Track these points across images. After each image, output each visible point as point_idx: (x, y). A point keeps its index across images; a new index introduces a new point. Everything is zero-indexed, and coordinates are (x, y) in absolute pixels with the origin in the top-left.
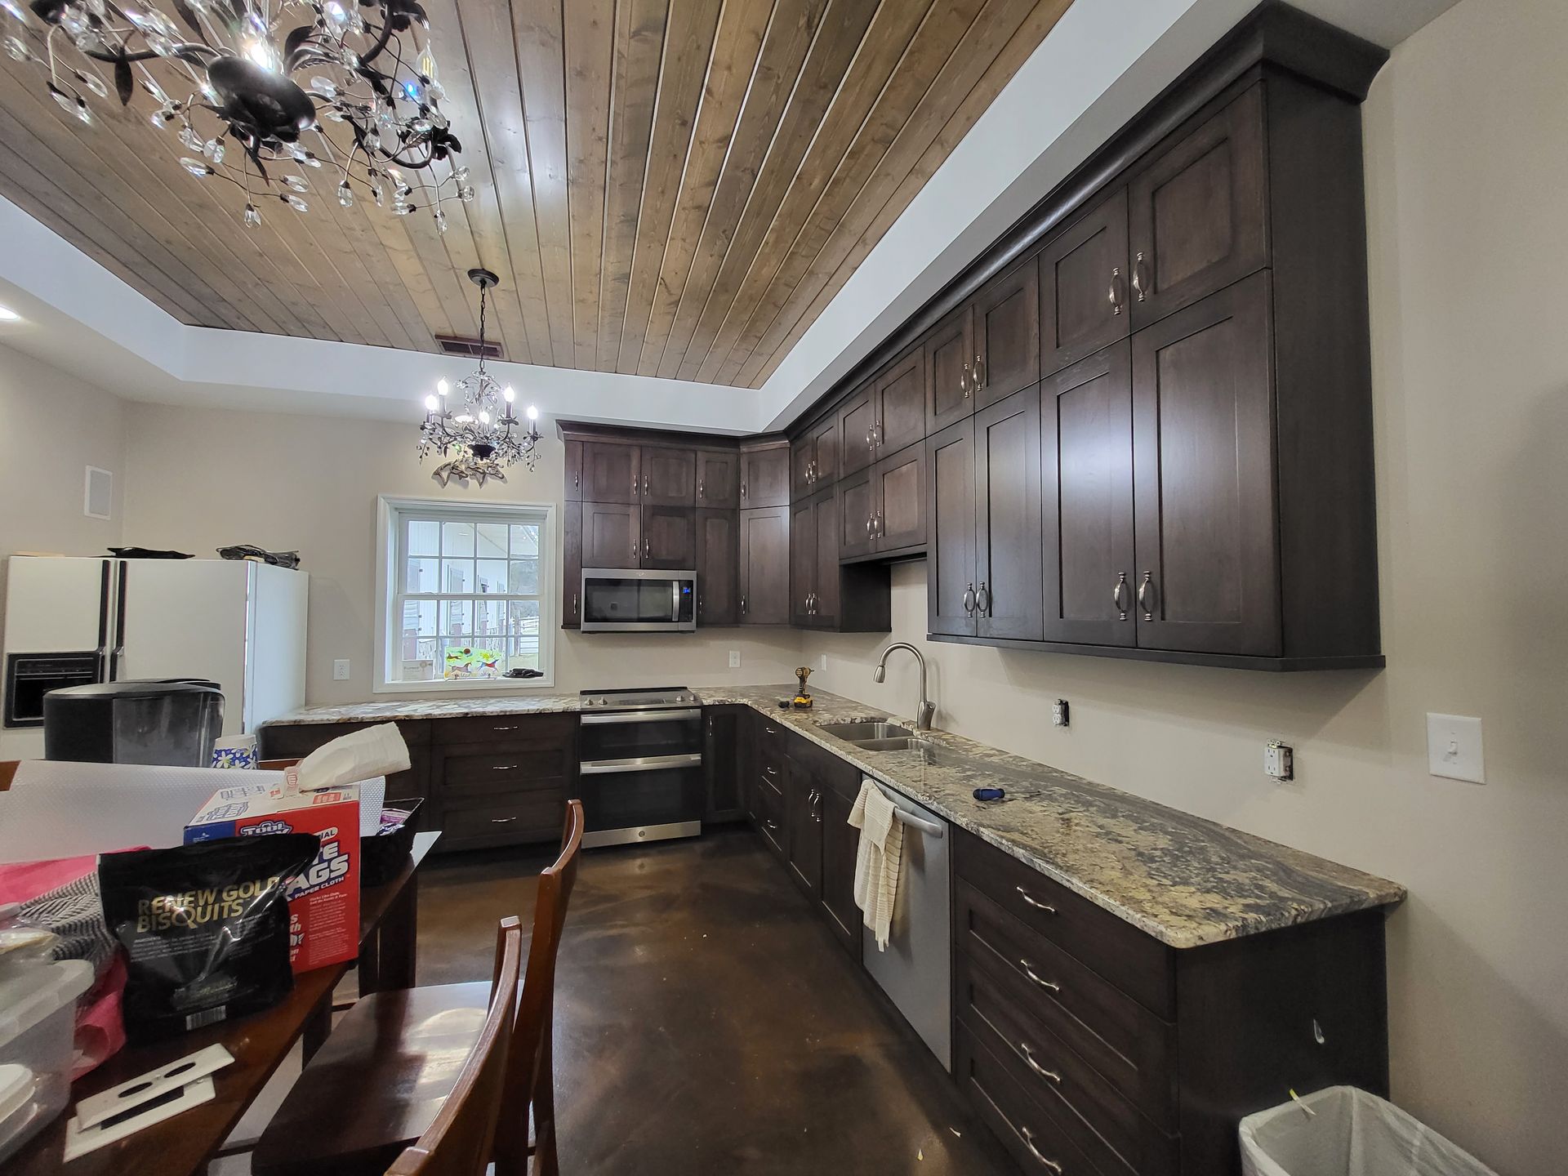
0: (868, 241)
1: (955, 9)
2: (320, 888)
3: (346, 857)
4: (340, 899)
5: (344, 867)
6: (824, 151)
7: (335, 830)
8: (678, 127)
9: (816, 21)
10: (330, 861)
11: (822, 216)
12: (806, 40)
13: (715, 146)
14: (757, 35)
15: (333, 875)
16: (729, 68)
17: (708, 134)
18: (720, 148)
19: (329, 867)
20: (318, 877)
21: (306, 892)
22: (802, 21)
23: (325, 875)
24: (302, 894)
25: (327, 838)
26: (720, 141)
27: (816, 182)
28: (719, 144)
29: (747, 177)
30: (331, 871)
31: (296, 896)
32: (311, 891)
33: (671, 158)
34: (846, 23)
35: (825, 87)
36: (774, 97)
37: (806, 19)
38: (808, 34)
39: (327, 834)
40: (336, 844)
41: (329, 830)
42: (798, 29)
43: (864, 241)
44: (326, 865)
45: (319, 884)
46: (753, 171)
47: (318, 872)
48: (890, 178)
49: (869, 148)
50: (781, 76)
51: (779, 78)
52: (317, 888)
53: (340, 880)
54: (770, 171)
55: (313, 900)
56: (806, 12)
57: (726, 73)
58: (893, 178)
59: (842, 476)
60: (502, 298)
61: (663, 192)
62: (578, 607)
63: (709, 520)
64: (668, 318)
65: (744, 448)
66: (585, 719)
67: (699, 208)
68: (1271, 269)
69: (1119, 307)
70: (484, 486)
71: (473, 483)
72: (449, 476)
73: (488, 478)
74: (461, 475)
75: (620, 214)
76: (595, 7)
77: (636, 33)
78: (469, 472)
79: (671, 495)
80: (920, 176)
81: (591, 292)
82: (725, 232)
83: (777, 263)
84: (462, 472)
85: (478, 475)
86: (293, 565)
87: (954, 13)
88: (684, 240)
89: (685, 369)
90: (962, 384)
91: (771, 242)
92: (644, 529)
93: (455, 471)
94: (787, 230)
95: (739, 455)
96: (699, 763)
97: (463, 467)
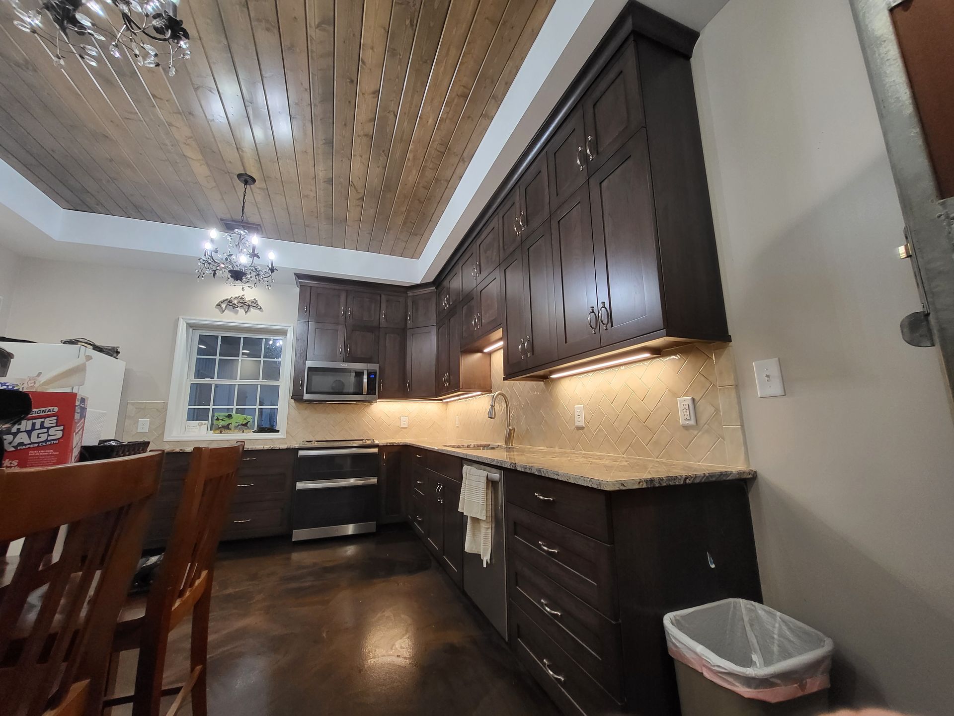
0: (465, 160)
1: (487, 18)
2: (39, 446)
3: (62, 428)
4: (53, 455)
5: (60, 434)
6: (432, 100)
7: (56, 409)
8: (348, 84)
9: (415, 22)
10: (49, 428)
11: (437, 143)
12: (411, 32)
13: (371, 96)
14: (385, 29)
15: (50, 438)
16: (372, 48)
17: (367, 88)
18: (374, 97)
19: (47, 432)
20: (38, 437)
21: (27, 446)
22: (408, 22)
23: (44, 437)
24: (24, 447)
25: (49, 413)
26: (374, 93)
27: (430, 121)
28: (373, 95)
29: (392, 116)
30: (49, 435)
31: (19, 448)
32: (31, 446)
33: (348, 102)
34: (432, 24)
35: (426, 62)
36: (399, 67)
37: (410, 20)
38: (412, 29)
39: (49, 411)
40: (55, 418)
41: (51, 408)
42: (406, 26)
43: (463, 160)
44: (45, 430)
45: (39, 443)
46: (394, 113)
47: (39, 434)
48: (470, 119)
49: (456, 101)
50: (401, 54)
51: (400, 55)
52: (36, 445)
53: (55, 442)
54: (403, 113)
55: (31, 453)
56: (409, 17)
57: (371, 51)
58: (473, 120)
59: (461, 299)
60: (259, 194)
61: (345, 125)
62: (302, 385)
63: (388, 335)
64: (359, 209)
65: (410, 294)
66: (301, 453)
67: (366, 135)
68: (646, 128)
69: (582, 167)
70: (248, 313)
71: (241, 311)
72: (226, 307)
73: (252, 309)
74: (234, 307)
75: (323, 138)
76: (294, 9)
77: (318, 26)
78: (240, 305)
79: (364, 319)
80: (487, 118)
81: (311, 190)
82: (383, 151)
83: (416, 173)
84: (235, 304)
85: (245, 307)
86: (115, 355)
87: (487, 20)
88: (361, 156)
89: (373, 245)
90: (515, 229)
91: (411, 159)
92: (348, 338)
93: (230, 304)
94: (419, 151)
95: (407, 297)
96: (376, 483)
97: (236, 302)
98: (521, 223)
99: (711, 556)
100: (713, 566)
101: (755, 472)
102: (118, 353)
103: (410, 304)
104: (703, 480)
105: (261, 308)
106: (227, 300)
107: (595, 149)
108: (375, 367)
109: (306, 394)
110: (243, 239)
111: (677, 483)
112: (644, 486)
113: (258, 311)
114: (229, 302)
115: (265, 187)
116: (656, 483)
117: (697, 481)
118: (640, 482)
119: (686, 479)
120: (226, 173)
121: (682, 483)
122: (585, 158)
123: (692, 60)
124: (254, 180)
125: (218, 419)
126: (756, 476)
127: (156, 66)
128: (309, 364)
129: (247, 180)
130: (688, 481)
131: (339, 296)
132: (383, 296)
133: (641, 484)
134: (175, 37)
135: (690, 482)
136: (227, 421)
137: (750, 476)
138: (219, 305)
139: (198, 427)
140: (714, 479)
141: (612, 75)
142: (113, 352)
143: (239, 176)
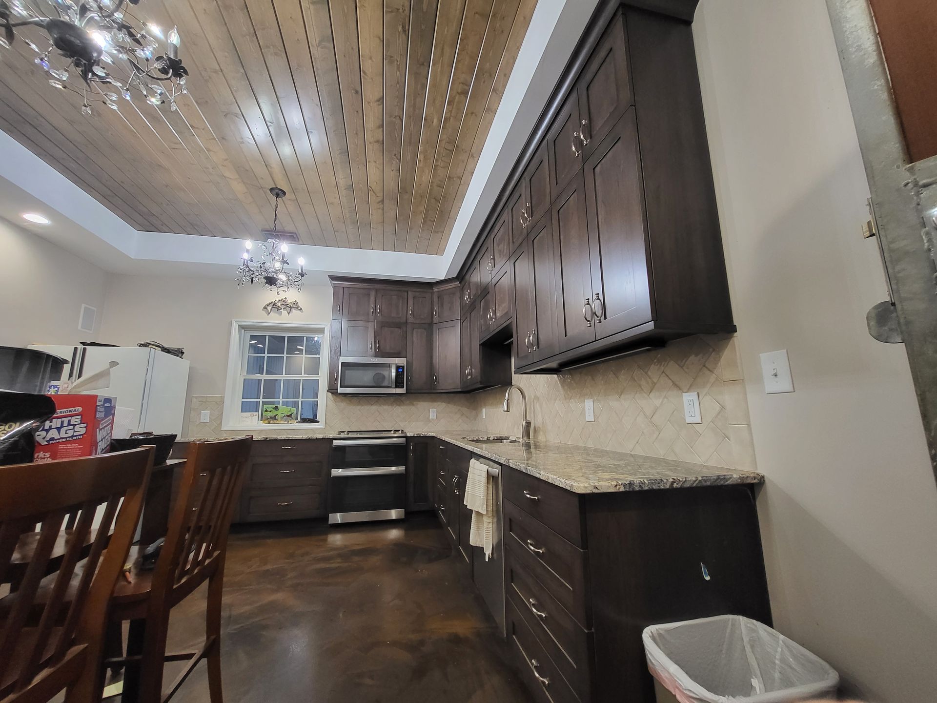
0: (474, 155)
1: (477, 13)
2: (66, 441)
3: (85, 425)
4: (79, 448)
5: (83, 431)
6: (434, 102)
7: (80, 409)
8: (354, 94)
9: (407, 27)
10: (75, 425)
11: (444, 142)
12: (405, 38)
13: (376, 104)
14: (379, 38)
15: (75, 434)
16: (371, 58)
17: (371, 97)
18: (379, 105)
19: (73, 429)
20: (66, 433)
21: (57, 441)
22: (400, 28)
23: (71, 433)
24: (55, 441)
25: (75, 412)
26: (378, 101)
27: (435, 121)
28: (378, 103)
29: (398, 121)
30: (75, 432)
31: (51, 442)
32: (61, 441)
33: (356, 113)
34: (423, 27)
35: (423, 64)
36: (398, 73)
37: (401, 26)
38: (405, 34)
39: (75, 410)
40: (80, 417)
41: (76, 408)
42: (399, 33)
43: (472, 156)
44: (72, 427)
45: (66, 438)
46: (400, 117)
47: (66, 430)
48: (474, 115)
49: (457, 97)
50: (399, 60)
51: (397, 61)
52: (64, 440)
53: (80, 437)
54: (409, 117)
55: (61, 447)
56: (401, 23)
57: (370, 61)
58: (476, 115)
59: (479, 293)
60: (290, 205)
61: (357, 134)
62: (337, 379)
63: (415, 330)
64: (380, 211)
65: (435, 289)
66: (335, 443)
67: (378, 141)
68: (635, 106)
69: (578, 153)
70: (290, 314)
71: (284, 312)
72: (271, 309)
73: (293, 310)
74: (278, 309)
75: (338, 149)
76: (296, 32)
77: (319, 44)
78: (283, 307)
79: (393, 316)
80: (490, 112)
81: (335, 198)
82: (395, 155)
83: (429, 173)
84: (279, 307)
85: (287, 308)
86: (180, 355)
87: (477, 15)
88: (375, 162)
89: (399, 244)
90: (521, 221)
91: (422, 159)
92: (377, 335)
93: (275, 306)
94: (428, 152)
95: (432, 293)
96: (404, 472)
97: (279, 304)
98: (526, 215)
99: (707, 566)
100: (708, 578)
101: (763, 477)
102: (183, 353)
103: (435, 299)
104: (695, 484)
105: (301, 309)
106: (272, 303)
107: (590, 134)
108: (402, 361)
109: (340, 387)
110: (276, 247)
111: (662, 487)
112: (622, 489)
113: (299, 312)
114: (274, 305)
115: (295, 198)
116: (636, 486)
117: (687, 485)
118: (616, 486)
119: (672, 483)
120: (260, 189)
121: (668, 487)
122: (579, 144)
123: (693, 25)
124: (284, 193)
125: (266, 411)
126: (764, 481)
127: (162, 103)
128: (342, 359)
129: (279, 193)
130: (675, 485)
131: (369, 295)
132: (410, 293)
133: (618, 487)
134: (177, 74)
135: (679, 486)
136: (275, 413)
137: (756, 481)
138: (265, 308)
139: (250, 418)
140: (708, 483)
141: (602, 53)
142: (179, 353)
143: (272, 190)
